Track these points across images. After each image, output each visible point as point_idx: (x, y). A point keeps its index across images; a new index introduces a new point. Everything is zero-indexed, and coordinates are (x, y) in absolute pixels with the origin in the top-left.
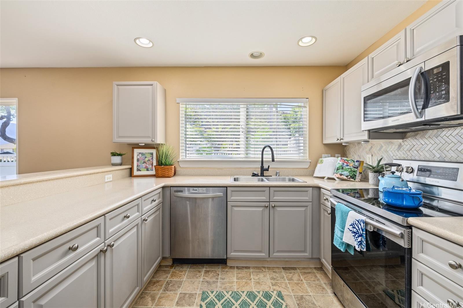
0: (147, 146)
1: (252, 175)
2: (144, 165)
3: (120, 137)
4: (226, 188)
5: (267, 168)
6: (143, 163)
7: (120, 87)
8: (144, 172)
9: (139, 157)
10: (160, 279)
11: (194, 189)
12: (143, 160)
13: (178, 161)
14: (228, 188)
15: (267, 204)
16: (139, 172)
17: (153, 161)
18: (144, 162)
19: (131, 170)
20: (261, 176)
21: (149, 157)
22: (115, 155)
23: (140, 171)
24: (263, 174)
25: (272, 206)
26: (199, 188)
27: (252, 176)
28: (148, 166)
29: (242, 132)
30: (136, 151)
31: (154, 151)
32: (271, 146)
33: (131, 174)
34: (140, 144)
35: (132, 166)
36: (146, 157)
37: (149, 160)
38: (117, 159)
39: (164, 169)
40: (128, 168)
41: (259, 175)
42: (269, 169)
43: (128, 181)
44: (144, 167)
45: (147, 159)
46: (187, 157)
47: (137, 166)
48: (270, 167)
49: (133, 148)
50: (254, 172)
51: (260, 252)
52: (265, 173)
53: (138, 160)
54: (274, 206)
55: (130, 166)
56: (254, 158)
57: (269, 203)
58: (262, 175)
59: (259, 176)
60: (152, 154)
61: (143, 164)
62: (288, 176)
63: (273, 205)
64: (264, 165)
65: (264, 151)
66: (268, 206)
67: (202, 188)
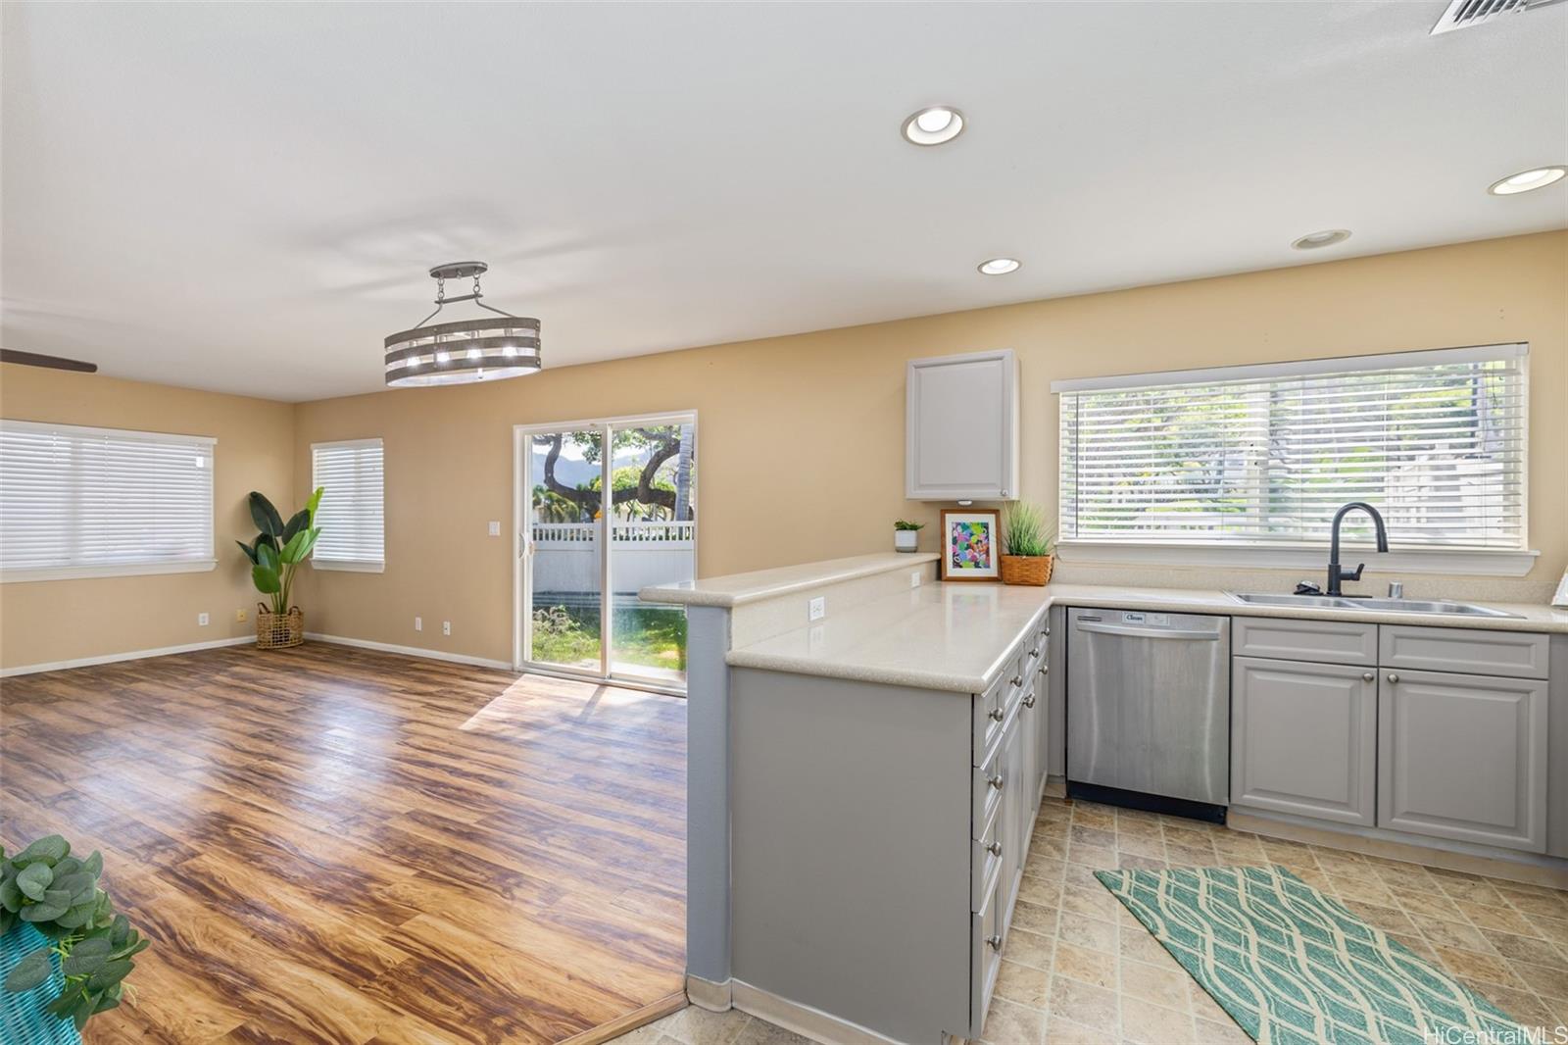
0: (976, 508)
1: (1296, 589)
2: (969, 553)
3: (922, 486)
4: (1228, 618)
5: (1355, 571)
6: (967, 549)
7: (921, 371)
8: (969, 571)
9: (956, 534)
10: (1053, 820)
11: (1134, 616)
12: (967, 540)
13: (1055, 546)
14: (1235, 618)
15: (1369, 673)
16: (958, 569)
17: (988, 543)
18: (969, 547)
19: (940, 564)
20: (1329, 594)
21: (979, 534)
22: (905, 529)
23: (961, 567)
24: (1338, 588)
25: (1388, 679)
26: (1148, 614)
27: (1296, 593)
28: (978, 556)
29: (1256, 464)
30: (951, 519)
31: (990, 519)
32: (1372, 505)
33: (939, 574)
34: (961, 503)
35: (941, 554)
36: (972, 535)
37: (979, 541)
38: (907, 539)
39: (1027, 565)
40: (932, 561)
41: (1324, 589)
42: (1362, 576)
43: (932, 588)
44: (969, 557)
45: (974, 539)
46: (1079, 536)
47: (954, 555)
48: (1363, 570)
49: (944, 512)
50: (1303, 583)
51: (1346, 805)
52: (1346, 587)
53: (955, 541)
54: (1397, 680)
55: (937, 556)
56: (1302, 541)
57: (1375, 669)
58: (1334, 590)
59: (1322, 594)
60: (986, 526)
61: (967, 552)
62: (1438, 600)
63: (1392, 677)
64: (1340, 563)
65: (1343, 519)
66: (1372, 679)
67: (1155, 614)
